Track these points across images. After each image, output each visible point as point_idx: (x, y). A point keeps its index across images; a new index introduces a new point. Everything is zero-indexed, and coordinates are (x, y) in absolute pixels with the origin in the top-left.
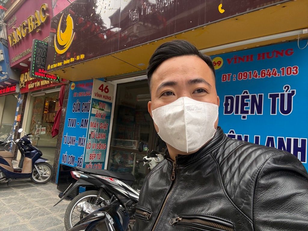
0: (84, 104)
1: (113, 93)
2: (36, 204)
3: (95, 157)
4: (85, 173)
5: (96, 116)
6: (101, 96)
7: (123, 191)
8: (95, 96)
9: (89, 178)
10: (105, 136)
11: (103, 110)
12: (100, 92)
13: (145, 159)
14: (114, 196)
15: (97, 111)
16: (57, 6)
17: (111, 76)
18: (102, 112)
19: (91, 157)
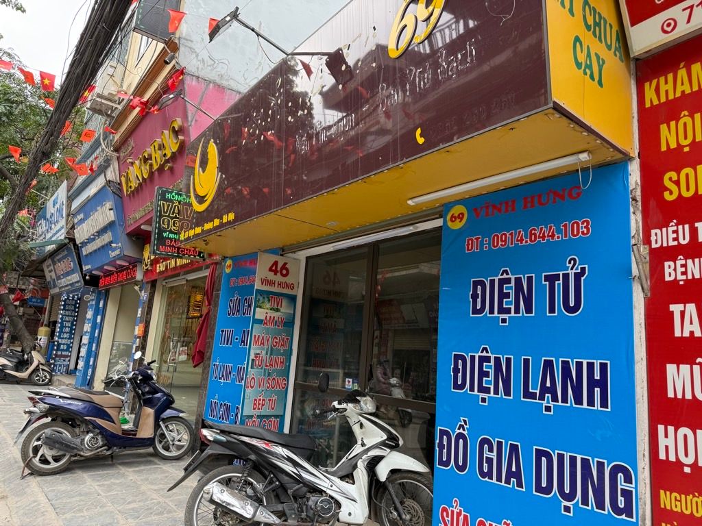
0: (246, 299)
1: (298, 277)
2: (154, 496)
3: (263, 405)
4: (223, 432)
5: (265, 323)
6: (274, 283)
7: (289, 468)
8: (262, 284)
9: (228, 441)
10: (283, 363)
11: (278, 310)
12: (271, 276)
13: (334, 406)
14: (272, 476)
15: (267, 313)
16: (196, 121)
17: (290, 245)
18: (276, 315)
19: (255, 404)
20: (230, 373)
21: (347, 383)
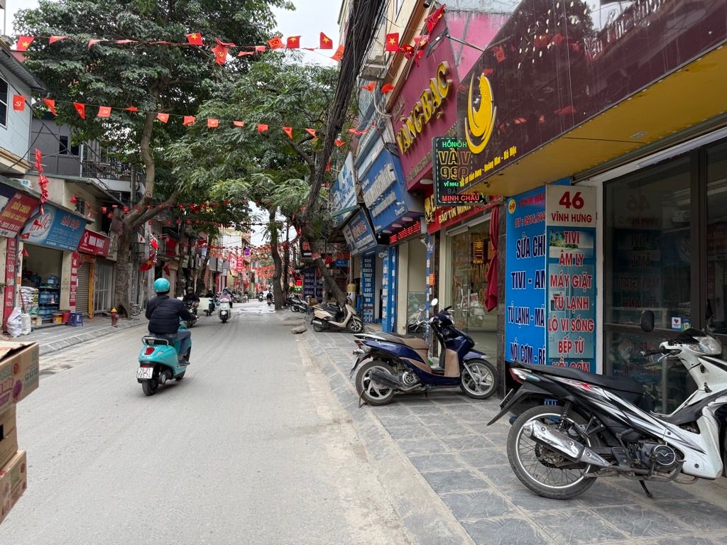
0: (535, 239)
1: (595, 206)
3: (569, 348)
4: (535, 372)
5: (561, 262)
6: (567, 218)
7: (614, 411)
8: (554, 219)
9: (542, 381)
10: (587, 303)
11: (575, 247)
12: (563, 210)
13: (663, 347)
14: (595, 418)
15: (562, 251)
16: (462, 58)
17: (583, 171)
18: (573, 252)
19: (560, 347)
20: (527, 316)
21: (673, 322)
